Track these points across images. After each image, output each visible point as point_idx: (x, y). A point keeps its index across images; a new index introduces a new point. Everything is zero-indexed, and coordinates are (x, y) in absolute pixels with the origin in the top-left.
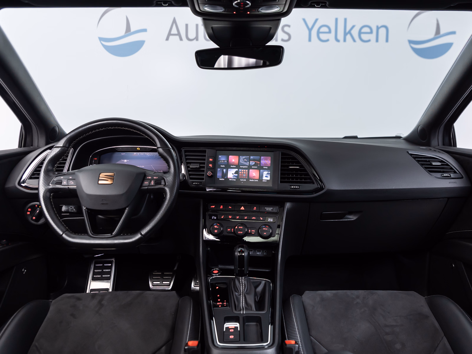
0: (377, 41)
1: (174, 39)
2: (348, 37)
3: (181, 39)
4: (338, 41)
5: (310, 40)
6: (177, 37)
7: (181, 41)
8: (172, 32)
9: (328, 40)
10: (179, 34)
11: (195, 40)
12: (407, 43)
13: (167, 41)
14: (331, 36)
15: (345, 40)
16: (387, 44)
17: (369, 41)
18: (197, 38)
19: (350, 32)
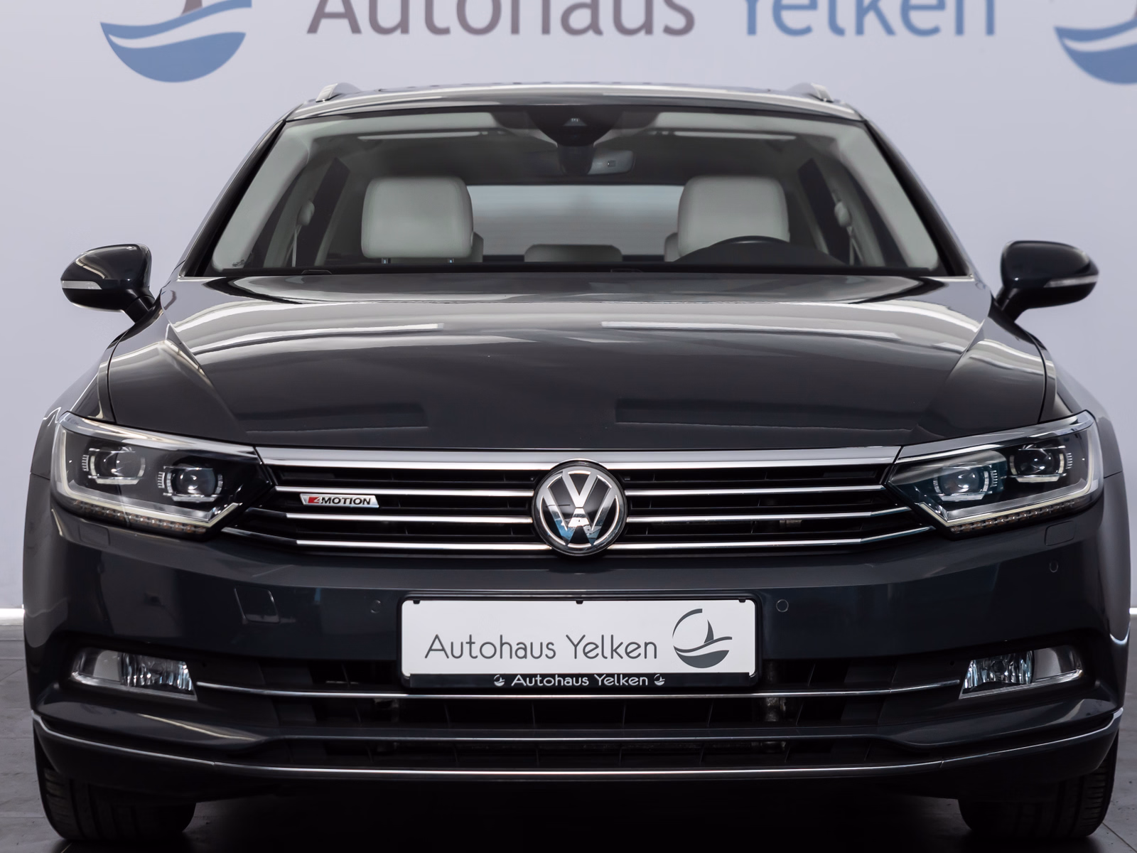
0: (960, 30)
1: (334, 29)
2: (871, 20)
3: (355, 29)
4: (838, 30)
5: (752, 29)
6: (344, 23)
7: (357, 36)
8: (329, 8)
9: (807, 30)
10: (349, 14)
11: (398, 32)
12: (1053, 37)
13: (312, 36)
14: (818, 19)
15: (860, 30)
16: (991, 38)
17: (935, 31)
18: (404, 26)
19: (874, 6)
